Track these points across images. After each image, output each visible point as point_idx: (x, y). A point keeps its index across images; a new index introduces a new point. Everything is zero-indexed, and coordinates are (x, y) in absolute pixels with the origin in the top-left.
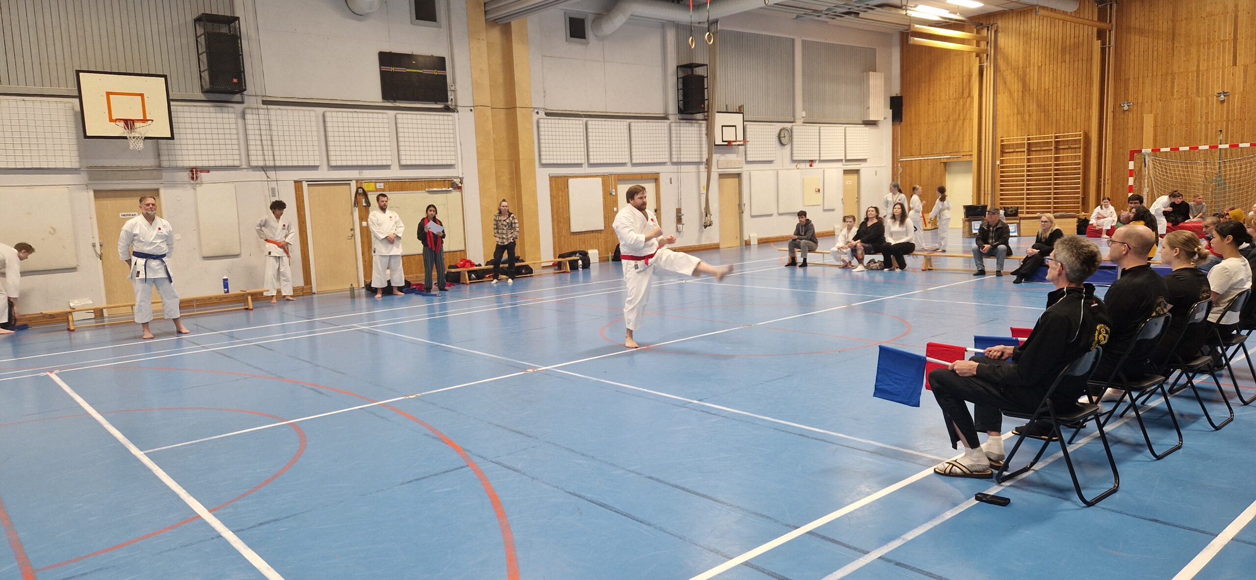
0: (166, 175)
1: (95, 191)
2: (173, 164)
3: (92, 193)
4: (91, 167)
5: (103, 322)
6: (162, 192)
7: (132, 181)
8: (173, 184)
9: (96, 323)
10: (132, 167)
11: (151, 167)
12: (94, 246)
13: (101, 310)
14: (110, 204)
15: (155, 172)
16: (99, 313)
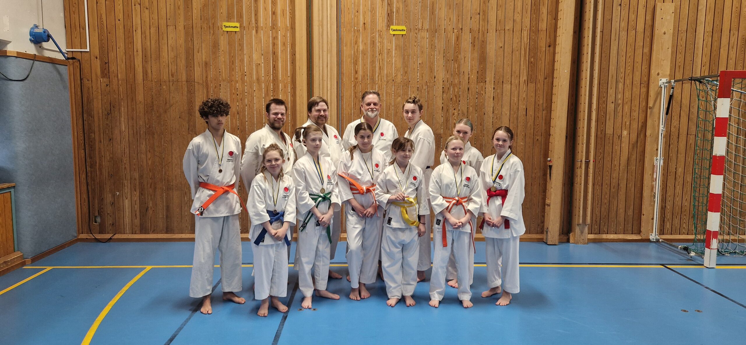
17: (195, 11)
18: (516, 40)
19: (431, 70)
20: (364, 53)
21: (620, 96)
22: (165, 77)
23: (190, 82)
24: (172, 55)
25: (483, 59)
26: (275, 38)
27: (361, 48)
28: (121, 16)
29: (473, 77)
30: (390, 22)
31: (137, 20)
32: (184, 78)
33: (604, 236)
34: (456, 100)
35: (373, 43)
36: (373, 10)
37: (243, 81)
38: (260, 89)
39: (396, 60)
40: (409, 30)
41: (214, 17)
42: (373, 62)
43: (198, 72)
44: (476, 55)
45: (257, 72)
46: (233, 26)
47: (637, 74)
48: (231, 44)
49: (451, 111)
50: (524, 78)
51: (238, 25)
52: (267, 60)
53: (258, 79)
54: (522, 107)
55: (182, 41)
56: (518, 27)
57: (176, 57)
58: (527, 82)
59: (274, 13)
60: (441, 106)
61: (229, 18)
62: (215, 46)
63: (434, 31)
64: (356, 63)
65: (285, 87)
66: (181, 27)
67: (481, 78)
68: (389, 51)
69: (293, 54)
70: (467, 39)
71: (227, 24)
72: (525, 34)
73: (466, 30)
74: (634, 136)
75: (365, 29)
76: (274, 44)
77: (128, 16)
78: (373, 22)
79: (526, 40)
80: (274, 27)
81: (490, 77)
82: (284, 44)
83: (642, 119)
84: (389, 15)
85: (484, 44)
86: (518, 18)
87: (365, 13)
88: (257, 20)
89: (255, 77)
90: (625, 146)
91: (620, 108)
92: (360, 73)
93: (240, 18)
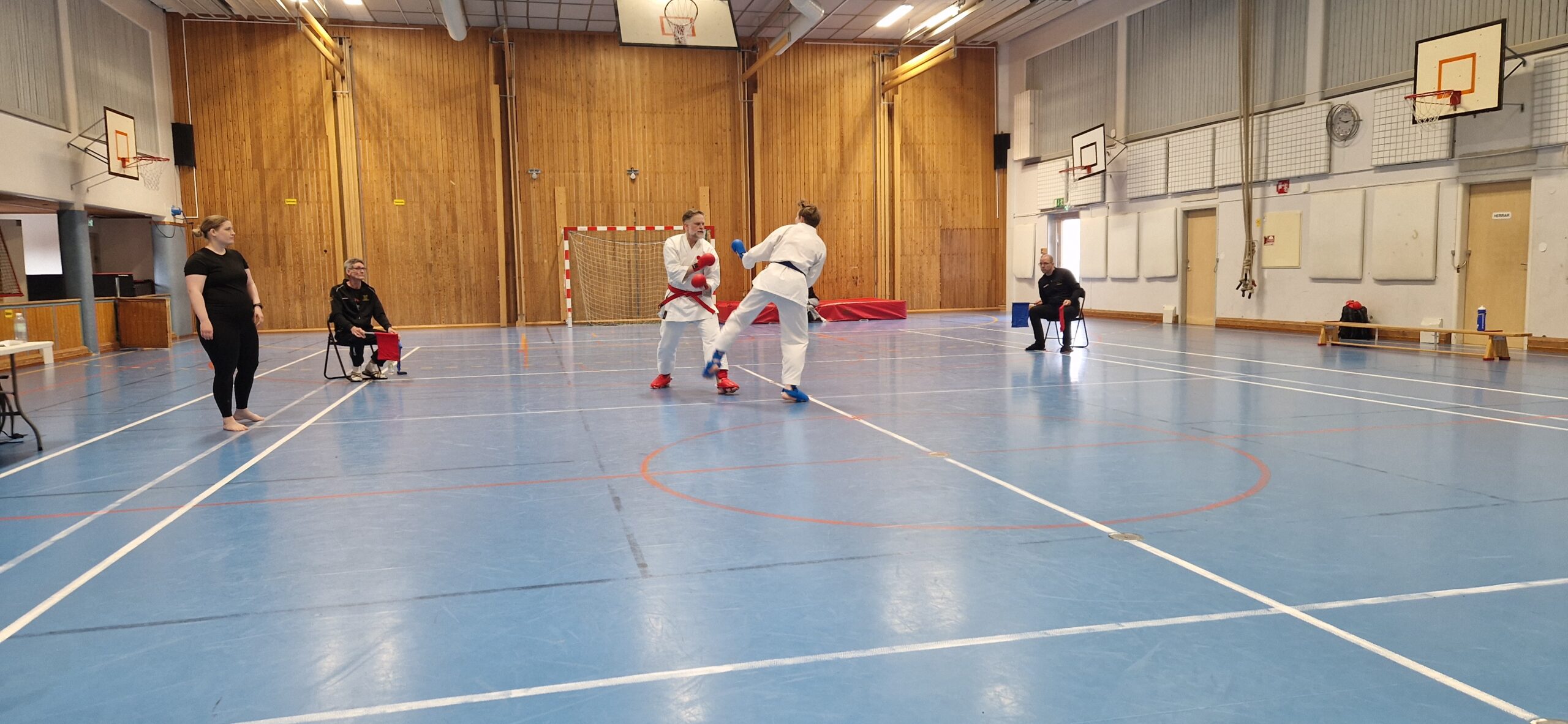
0: (1542, 158)
1: (1463, 184)
2: (1545, 141)
3: (1460, 189)
4: (1464, 155)
5: (1450, 350)
6: (1533, 181)
7: (1503, 170)
8: (1547, 171)
9: (1440, 349)
10: (1503, 151)
11: (1526, 147)
12: (1454, 255)
13: (1448, 336)
14: (1482, 201)
15: (1528, 155)
16: (1445, 339)
17: (267, 193)
18: (474, 208)
19: (423, 225)
20: (378, 216)
21: (540, 240)
22: (249, 232)
23: (265, 235)
24: (252, 219)
25: (454, 218)
26: (320, 208)
27: (376, 213)
28: (219, 197)
29: (449, 229)
30: (394, 198)
31: (229, 199)
32: (261, 232)
33: (539, 323)
34: (440, 243)
35: (384, 210)
36: (382, 191)
37: (300, 234)
38: (311, 239)
39: (398, 219)
40: (406, 202)
41: (280, 196)
42: (385, 221)
43: (270, 229)
44: (450, 216)
45: (309, 228)
46: (292, 201)
47: (549, 227)
48: (291, 211)
49: (437, 250)
50: (481, 230)
51: (295, 200)
52: (315, 221)
53: (310, 233)
54: (482, 247)
55: (259, 211)
56: (474, 201)
57: (256, 220)
58: (483, 232)
59: (318, 193)
60: (430, 246)
61: (290, 197)
62: (281, 213)
63: (422, 203)
64: (373, 222)
65: (328, 236)
66: (258, 203)
67: (454, 229)
68: (395, 215)
69: (332, 217)
70: (443, 208)
71: (288, 200)
72: (479, 204)
73: (442, 201)
74: (551, 263)
75: (378, 201)
76: (319, 211)
77: (223, 196)
78: (383, 197)
79: (480, 208)
80: (319, 201)
81: (459, 229)
82: (326, 211)
83: (555, 253)
84: (393, 194)
85: (454, 210)
86: (474, 195)
87: (377, 193)
88: (307, 197)
89: (307, 231)
90: (547, 269)
91: (541, 247)
92: (377, 227)
93: (296, 197)
